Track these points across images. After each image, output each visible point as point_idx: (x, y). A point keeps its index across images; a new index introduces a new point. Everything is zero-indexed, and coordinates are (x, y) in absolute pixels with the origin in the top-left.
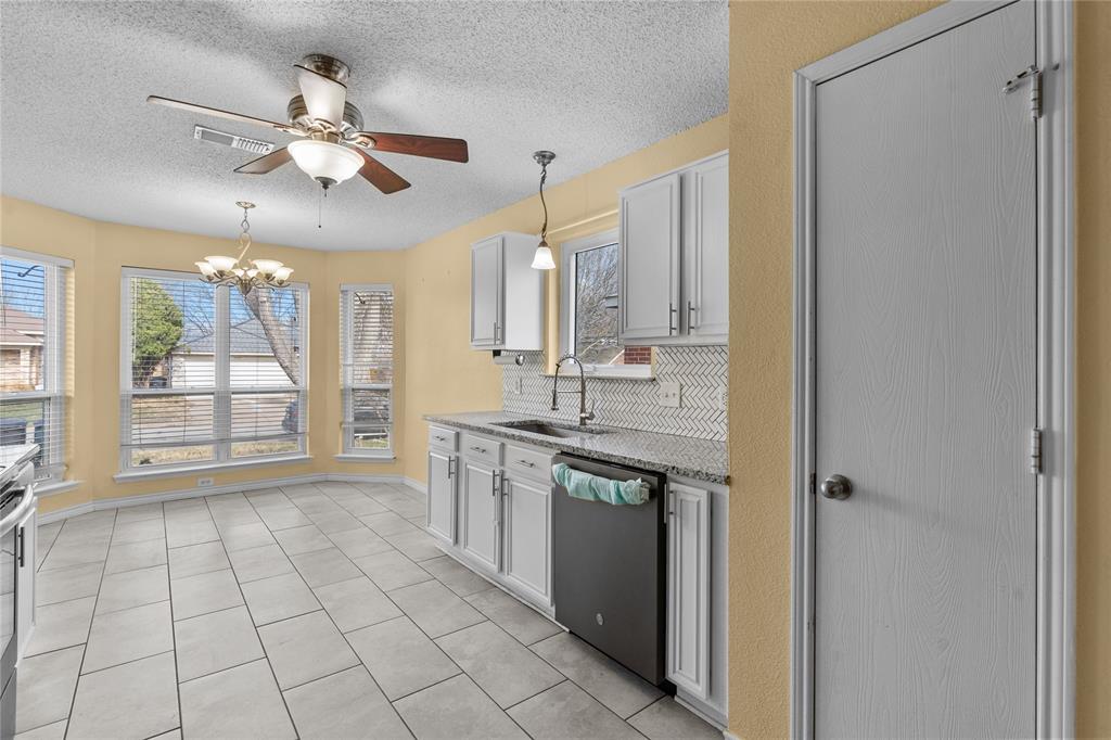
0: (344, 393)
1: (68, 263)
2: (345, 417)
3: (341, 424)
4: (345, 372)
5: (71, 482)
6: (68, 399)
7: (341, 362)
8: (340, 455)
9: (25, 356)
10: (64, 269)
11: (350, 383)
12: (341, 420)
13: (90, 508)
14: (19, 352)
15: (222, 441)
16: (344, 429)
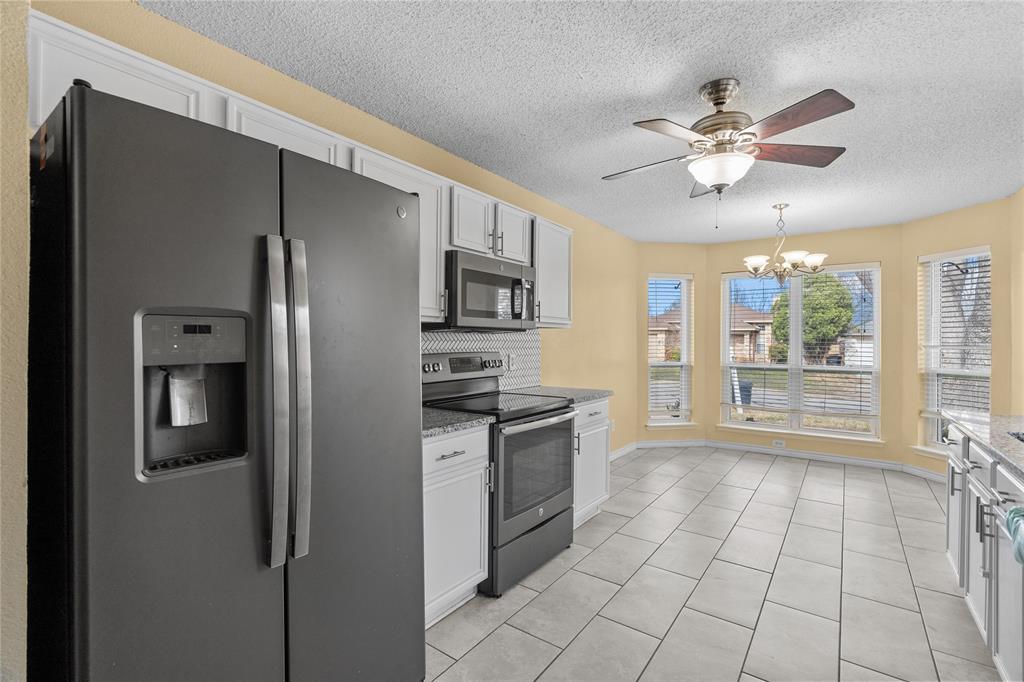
0: (925, 378)
1: (691, 277)
2: (928, 405)
3: (921, 412)
4: (928, 354)
5: (692, 423)
6: (691, 367)
7: (921, 342)
8: (919, 447)
9: (747, 337)
10: (690, 281)
11: (935, 366)
12: (921, 408)
13: (703, 443)
14: (743, 336)
15: (793, 411)
16: (927, 419)
